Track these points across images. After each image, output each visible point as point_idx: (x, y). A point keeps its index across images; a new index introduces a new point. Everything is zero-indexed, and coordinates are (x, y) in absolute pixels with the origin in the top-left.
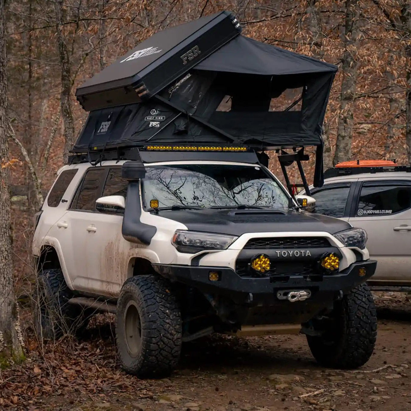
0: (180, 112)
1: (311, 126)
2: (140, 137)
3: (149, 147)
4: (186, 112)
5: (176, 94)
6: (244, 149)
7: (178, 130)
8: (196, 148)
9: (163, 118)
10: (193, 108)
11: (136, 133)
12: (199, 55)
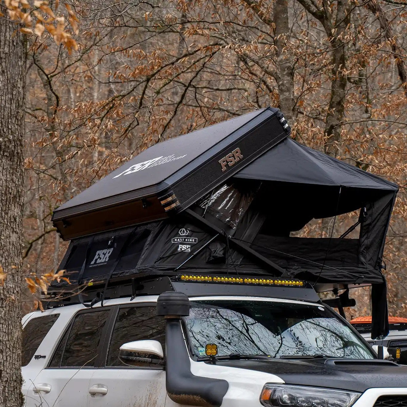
0: (216, 232)
1: (371, 259)
2: (167, 265)
3: (183, 277)
4: (225, 234)
5: (212, 210)
6: (300, 283)
7: (213, 257)
8: (242, 280)
9: (195, 240)
10: (231, 228)
11: (161, 259)
12: (241, 160)
